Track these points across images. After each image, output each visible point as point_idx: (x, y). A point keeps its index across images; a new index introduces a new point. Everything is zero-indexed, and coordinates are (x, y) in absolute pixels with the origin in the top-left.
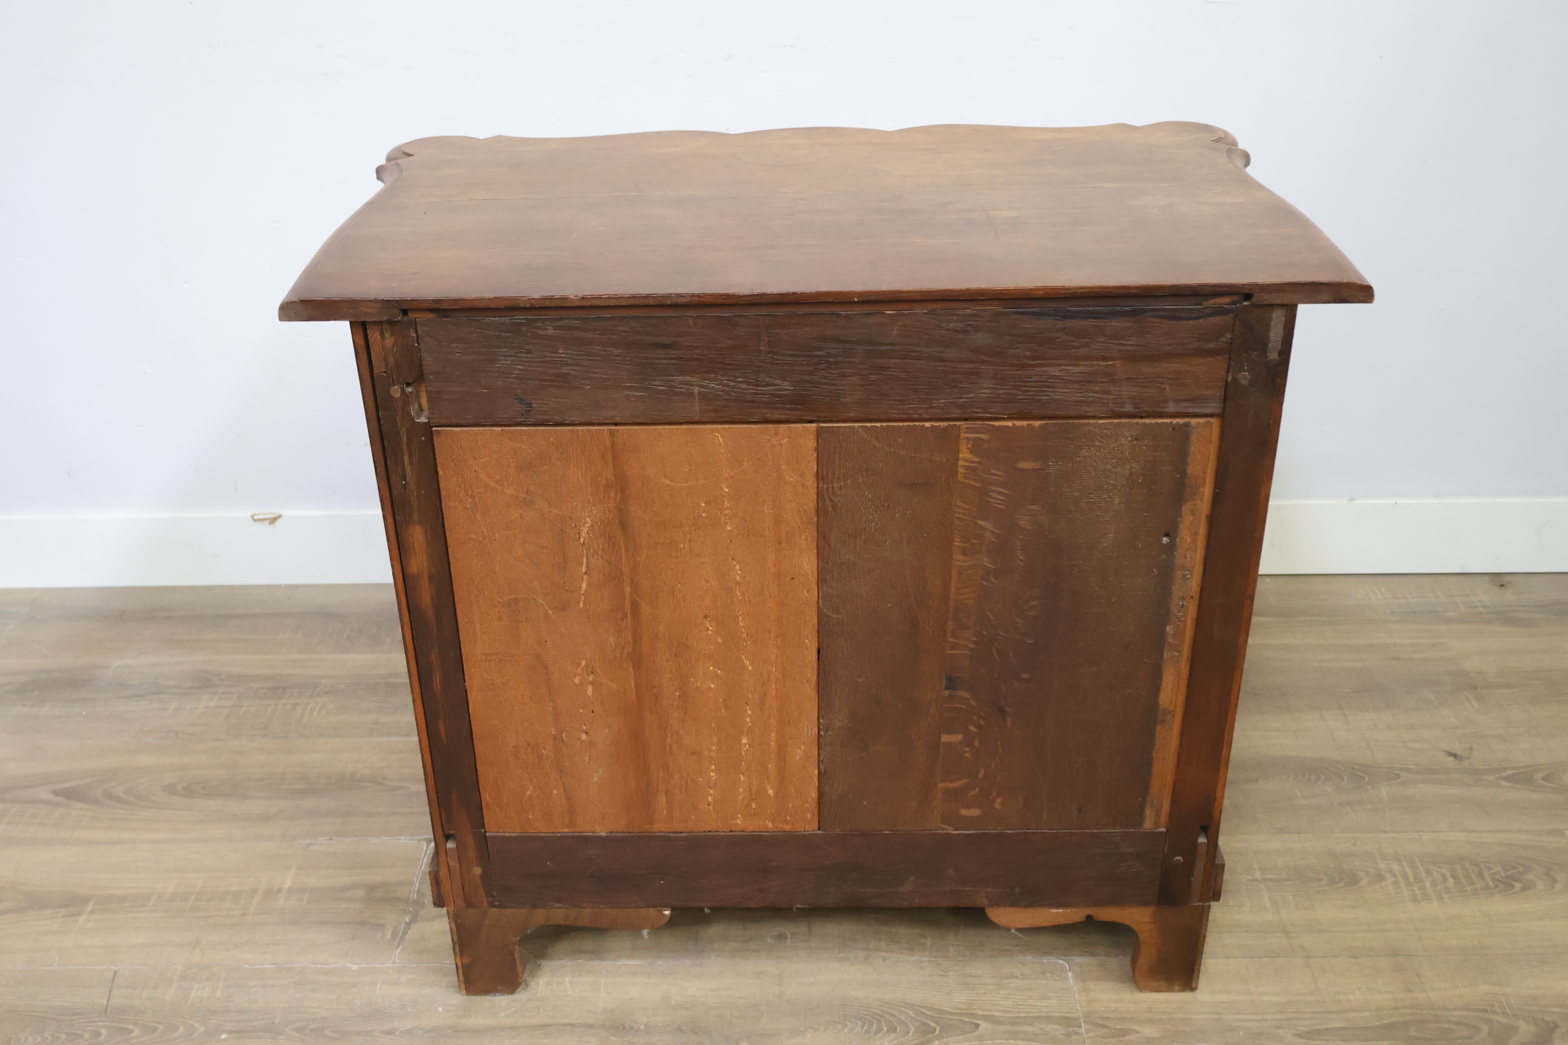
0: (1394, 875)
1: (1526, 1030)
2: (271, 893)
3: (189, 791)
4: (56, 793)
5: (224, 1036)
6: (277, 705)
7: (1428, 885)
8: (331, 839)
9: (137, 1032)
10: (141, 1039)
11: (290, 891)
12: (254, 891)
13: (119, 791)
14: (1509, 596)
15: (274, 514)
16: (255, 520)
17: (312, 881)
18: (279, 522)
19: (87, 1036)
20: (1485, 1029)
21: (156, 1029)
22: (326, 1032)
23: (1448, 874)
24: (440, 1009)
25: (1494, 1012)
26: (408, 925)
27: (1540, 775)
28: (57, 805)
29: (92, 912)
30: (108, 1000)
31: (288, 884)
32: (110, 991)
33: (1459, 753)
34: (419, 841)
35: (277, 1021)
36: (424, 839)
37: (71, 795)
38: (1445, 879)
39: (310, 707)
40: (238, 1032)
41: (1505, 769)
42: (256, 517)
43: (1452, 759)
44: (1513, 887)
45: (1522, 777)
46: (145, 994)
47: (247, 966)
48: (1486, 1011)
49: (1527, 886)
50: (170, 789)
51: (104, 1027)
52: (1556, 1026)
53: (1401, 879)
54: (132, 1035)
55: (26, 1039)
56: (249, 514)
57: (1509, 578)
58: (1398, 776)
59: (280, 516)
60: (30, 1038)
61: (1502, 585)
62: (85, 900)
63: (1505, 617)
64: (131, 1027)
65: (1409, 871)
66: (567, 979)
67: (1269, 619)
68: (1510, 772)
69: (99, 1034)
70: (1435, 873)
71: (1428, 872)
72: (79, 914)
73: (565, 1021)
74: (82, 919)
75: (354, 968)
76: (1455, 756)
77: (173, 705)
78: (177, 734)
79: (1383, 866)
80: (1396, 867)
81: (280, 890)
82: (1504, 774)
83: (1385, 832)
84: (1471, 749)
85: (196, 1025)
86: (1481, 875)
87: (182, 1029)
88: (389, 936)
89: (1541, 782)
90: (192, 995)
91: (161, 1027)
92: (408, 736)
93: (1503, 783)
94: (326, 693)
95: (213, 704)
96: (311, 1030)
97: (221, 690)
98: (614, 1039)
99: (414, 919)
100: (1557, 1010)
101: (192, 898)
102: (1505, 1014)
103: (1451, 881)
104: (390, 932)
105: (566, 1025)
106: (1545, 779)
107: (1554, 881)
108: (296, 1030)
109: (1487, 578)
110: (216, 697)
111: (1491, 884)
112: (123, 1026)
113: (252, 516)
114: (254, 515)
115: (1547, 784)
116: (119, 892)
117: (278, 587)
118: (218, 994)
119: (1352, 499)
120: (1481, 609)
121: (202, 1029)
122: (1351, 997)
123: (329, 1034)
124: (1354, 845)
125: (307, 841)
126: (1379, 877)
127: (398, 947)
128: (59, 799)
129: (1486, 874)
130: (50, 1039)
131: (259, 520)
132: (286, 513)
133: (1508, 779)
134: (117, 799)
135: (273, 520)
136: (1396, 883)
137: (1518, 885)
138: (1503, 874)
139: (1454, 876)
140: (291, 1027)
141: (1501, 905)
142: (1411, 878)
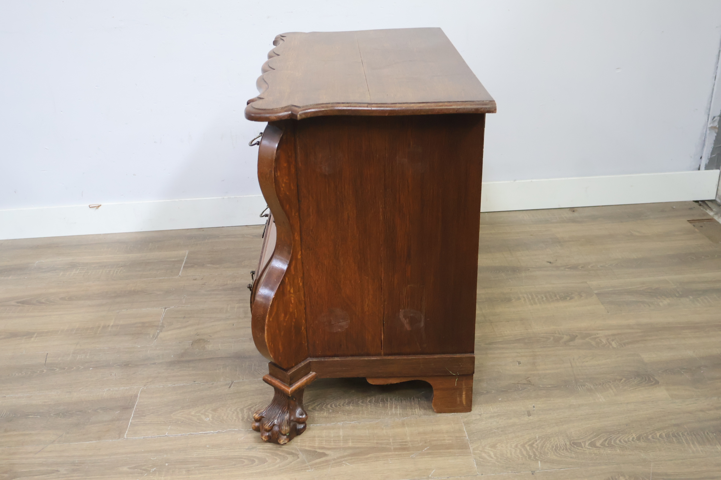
0: (524, 297)
1: (566, 338)
2: (105, 327)
3: (70, 299)
4: (18, 303)
5: (91, 369)
6: (103, 271)
7: (536, 300)
8: (127, 310)
9: (58, 370)
10: (60, 371)
11: (112, 326)
12: (99, 327)
13: (43, 301)
14: (576, 214)
15: (98, 205)
16: (90, 207)
17: (121, 322)
18: (100, 207)
19: (38, 372)
20: (552, 338)
21: (65, 368)
22: (129, 365)
23: (544, 297)
24: (172, 356)
25: (555, 334)
26: (158, 333)
27: (580, 266)
28: (19, 306)
29: (36, 337)
30: (46, 362)
31: (112, 324)
32: (46, 359)
33: (552, 261)
34: (161, 308)
35: (111, 363)
36: (163, 308)
37: (23, 303)
38: (542, 298)
39: (116, 271)
40: (96, 367)
41: (568, 266)
42: (90, 206)
43: (549, 263)
44: (567, 299)
45: (574, 267)
46: (59, 359)
47: (98, 349)
48: (553, 333)
49: (571, 298)
50: (62, 299)
51: (45, 369)
52: (577, 336)
53: (527, 299)
54: (56, 370)
55: (15, 375)
56: (88, 205)
57: (576, 209)
58: (529, 270)
59: (100, 205)
60: (17, 374)
61: (574, 211)
62: (34, 333)
63: (573, 221)
64: (55, 368)
65: (530, 296)
66: (220, 345)
67: (485, 226)
68: (569, 266)
69: (44, 371)
70: (539, 296)
71: (537, 296)
72: (32, 337)
73: (219, 356)
74: (32, 339)
75: (139, 346)
76: (550, 263)
77: (61, 273)
78: (64, 282)
79: (520, 295)
80: (525, 296)
81: (109, 326)
82: (568, 267)
83: (523, 286)
84: (556, 260)
85: (80, 366)
86: (555, 296)
87: (75, 368)
88: (152, 337)
89: (580, 268)
90: (78, 358)
91: (66, 368)
92: (155, 278)
93: (567, 269)
94: (122, 266)
95: (77, 272)
96: (124, 365)
97: (80, 268)
98: (237, 360)
99: (161, 331)
100: (577, 331)
101: (75, 330)
102: (559, 334)
103: (544, 299)
104: (152, 335)
105: (220, 357)
106: (582, 267)
107: (582, 296)
108: (119, 365)
109: (568, 209)
110: (78, 270)
111: (559, 298)
112: (52, 368)
113: (89, 206)
114: (90, 205)
115: (583, 269)
116: (46, 330)
117: (100, 234)
118: (88, 357)
119: (515, 180)
120: (565, 219)
121: (83, 367)
122: (505, 332)
123: (131, 366)
124: (511, 290)
125: (118, 311)
126: (519, 299)
127: (155, 339)
128: (19, 304)
129: (558, 296)
130: (24, 374)
131: (92, 207)
132: (101, 204)
133: (568, 268)
134: (42, 303)
135: (99, 206)
136: (525, 300)
137: (568, 298)
138: (563, 295)
139: (546, 297)
140: (116, 364)
141: (562, 304)
142: (531, 299)
